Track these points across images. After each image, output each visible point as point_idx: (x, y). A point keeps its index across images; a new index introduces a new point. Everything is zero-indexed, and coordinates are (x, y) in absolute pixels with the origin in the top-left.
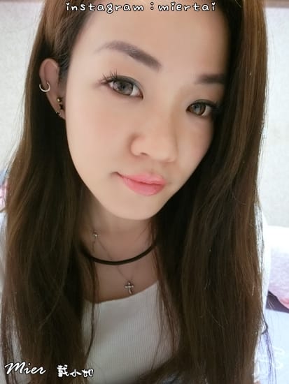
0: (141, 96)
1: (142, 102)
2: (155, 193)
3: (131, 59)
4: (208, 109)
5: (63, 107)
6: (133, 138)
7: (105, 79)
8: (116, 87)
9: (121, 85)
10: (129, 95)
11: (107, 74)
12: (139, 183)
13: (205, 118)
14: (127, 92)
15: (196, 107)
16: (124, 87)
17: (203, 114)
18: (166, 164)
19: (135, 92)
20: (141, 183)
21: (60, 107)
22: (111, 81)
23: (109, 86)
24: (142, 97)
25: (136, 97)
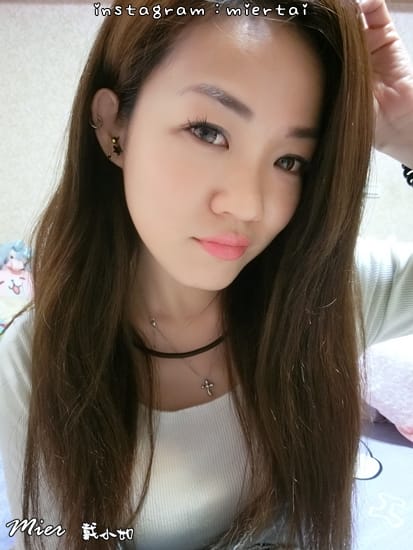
0: (226, 146)
1: (227, 152)
3: (220, 105)
4: (297, 164)
5: (118, 150)
6: (214, 195)
8: (198, 132)
9: (204, 131)
10: (211, 143)
11: (193, 119)
13: (294, 173)
14: (210, 139)
15: (283, 162)
16: (206, 134)
17: (293, 169)
18: (249, 223)
19: (219, 140)
20: (225, 245)
21: (113, 149)
24: (228, 147)
25: (220, 146)
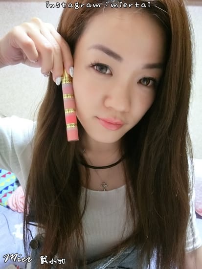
0: (111, 74)
2: (117, 130)
4: (151, 81)
6: (105, 98)
7: (92, 64)
8: (98, 68)
9: (101, 68)
10: (105, 73)
12: (108, 123)
13: (149, 87)
14: (104, 71)
15: (144, 81)
18: (123, 113)
19: (108, 72)
20: (110, 123)
22: (95, 65)
23: (94, 68)
24: (112, 75)
25: (109, 74)
